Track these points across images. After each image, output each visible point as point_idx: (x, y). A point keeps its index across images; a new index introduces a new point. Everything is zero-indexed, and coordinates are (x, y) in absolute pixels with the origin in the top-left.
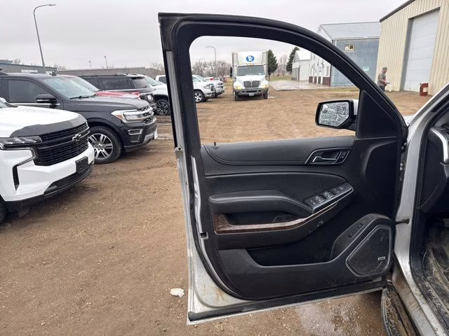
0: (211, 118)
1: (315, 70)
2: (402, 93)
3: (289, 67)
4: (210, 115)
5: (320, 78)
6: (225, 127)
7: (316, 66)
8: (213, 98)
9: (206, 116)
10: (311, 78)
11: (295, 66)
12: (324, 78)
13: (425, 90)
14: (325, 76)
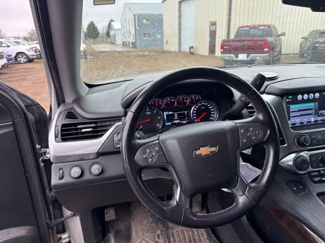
0: (30, 77)
1: (125, 37)
2: (180, 54)
3: (108, 34)
4: (29, 75)
5: (129, 43)
6: (39, 85)
7: (126, 34)
8: (38, 59)
9: (26, 76)
10: (123, 42)
11: (112, 33)
12: (132, 43)
13: (192, 51)
14: (132, 41)
